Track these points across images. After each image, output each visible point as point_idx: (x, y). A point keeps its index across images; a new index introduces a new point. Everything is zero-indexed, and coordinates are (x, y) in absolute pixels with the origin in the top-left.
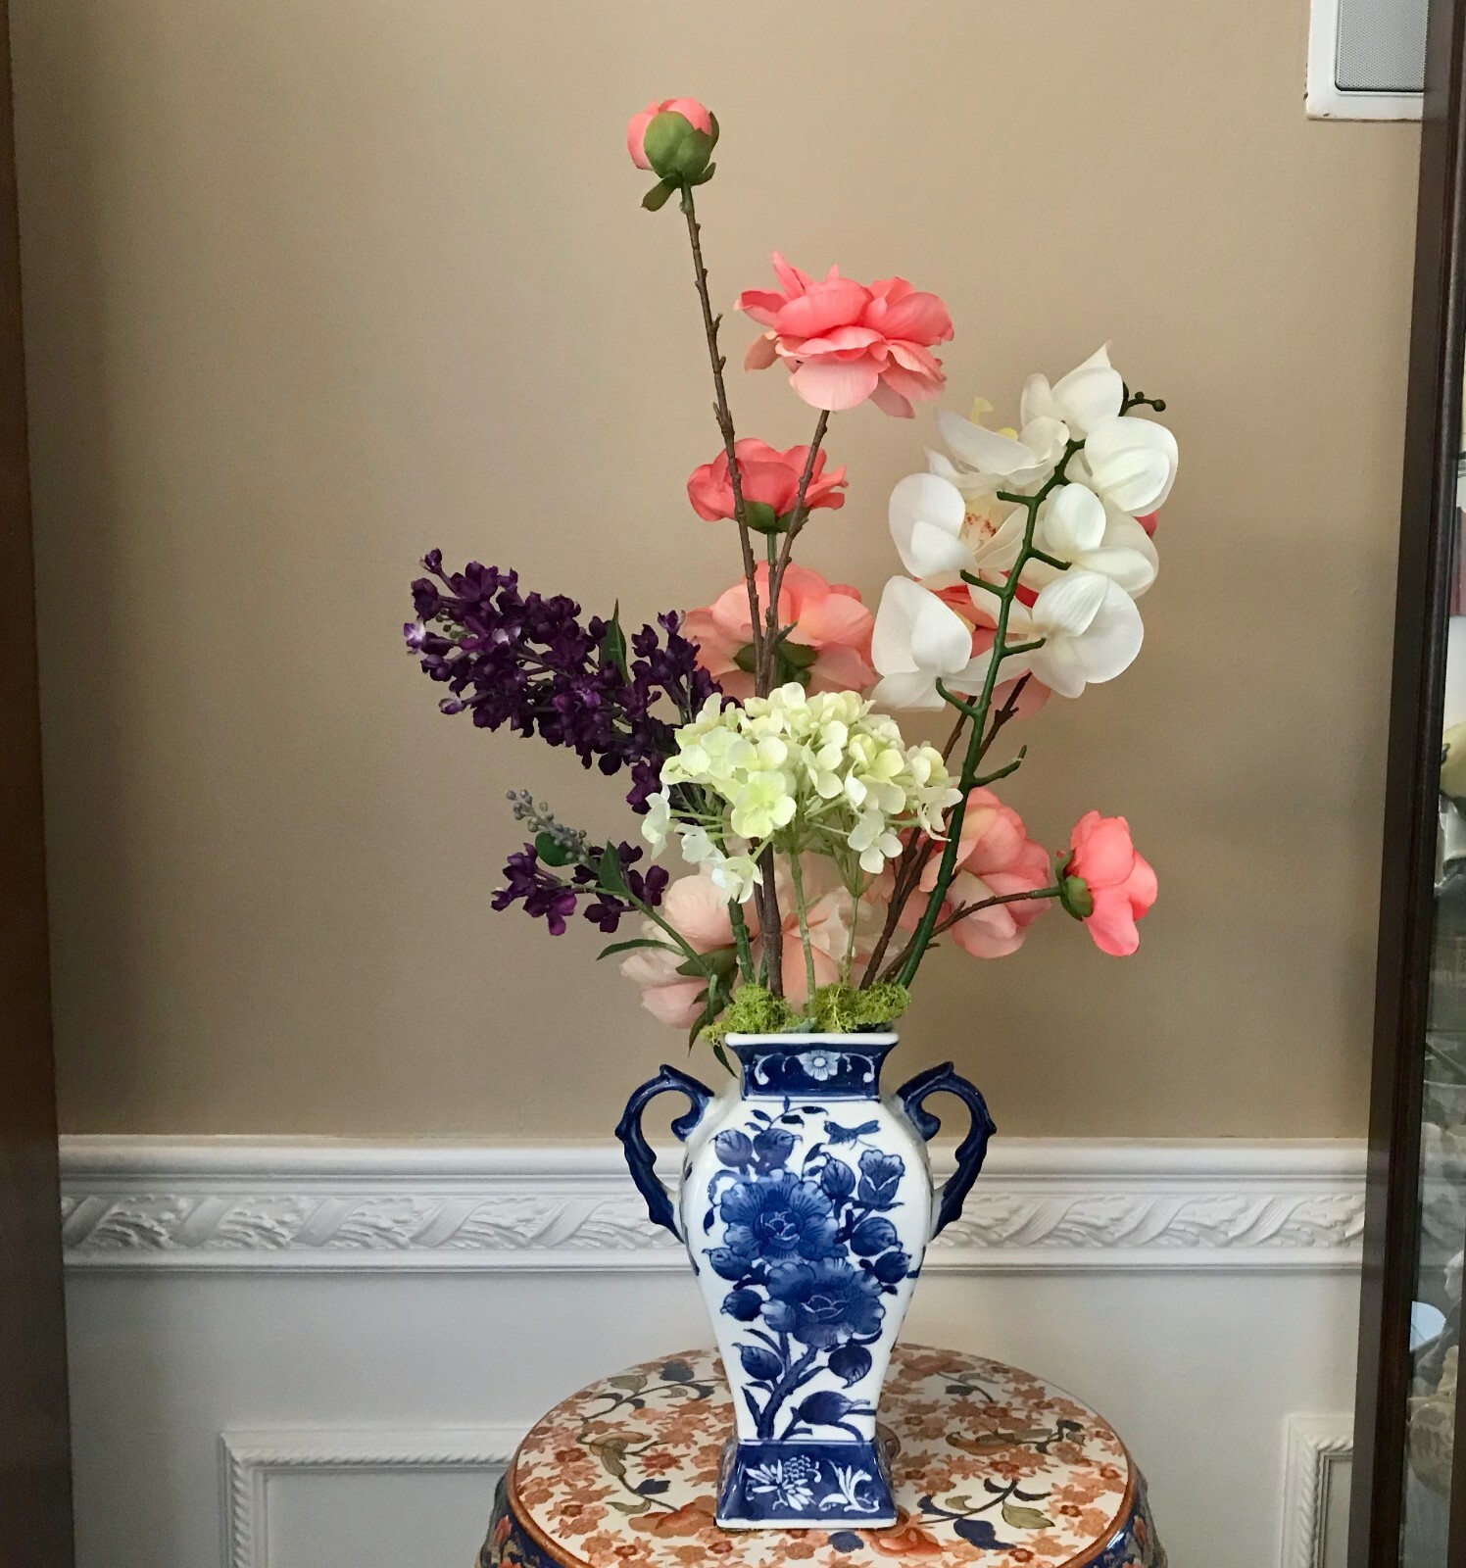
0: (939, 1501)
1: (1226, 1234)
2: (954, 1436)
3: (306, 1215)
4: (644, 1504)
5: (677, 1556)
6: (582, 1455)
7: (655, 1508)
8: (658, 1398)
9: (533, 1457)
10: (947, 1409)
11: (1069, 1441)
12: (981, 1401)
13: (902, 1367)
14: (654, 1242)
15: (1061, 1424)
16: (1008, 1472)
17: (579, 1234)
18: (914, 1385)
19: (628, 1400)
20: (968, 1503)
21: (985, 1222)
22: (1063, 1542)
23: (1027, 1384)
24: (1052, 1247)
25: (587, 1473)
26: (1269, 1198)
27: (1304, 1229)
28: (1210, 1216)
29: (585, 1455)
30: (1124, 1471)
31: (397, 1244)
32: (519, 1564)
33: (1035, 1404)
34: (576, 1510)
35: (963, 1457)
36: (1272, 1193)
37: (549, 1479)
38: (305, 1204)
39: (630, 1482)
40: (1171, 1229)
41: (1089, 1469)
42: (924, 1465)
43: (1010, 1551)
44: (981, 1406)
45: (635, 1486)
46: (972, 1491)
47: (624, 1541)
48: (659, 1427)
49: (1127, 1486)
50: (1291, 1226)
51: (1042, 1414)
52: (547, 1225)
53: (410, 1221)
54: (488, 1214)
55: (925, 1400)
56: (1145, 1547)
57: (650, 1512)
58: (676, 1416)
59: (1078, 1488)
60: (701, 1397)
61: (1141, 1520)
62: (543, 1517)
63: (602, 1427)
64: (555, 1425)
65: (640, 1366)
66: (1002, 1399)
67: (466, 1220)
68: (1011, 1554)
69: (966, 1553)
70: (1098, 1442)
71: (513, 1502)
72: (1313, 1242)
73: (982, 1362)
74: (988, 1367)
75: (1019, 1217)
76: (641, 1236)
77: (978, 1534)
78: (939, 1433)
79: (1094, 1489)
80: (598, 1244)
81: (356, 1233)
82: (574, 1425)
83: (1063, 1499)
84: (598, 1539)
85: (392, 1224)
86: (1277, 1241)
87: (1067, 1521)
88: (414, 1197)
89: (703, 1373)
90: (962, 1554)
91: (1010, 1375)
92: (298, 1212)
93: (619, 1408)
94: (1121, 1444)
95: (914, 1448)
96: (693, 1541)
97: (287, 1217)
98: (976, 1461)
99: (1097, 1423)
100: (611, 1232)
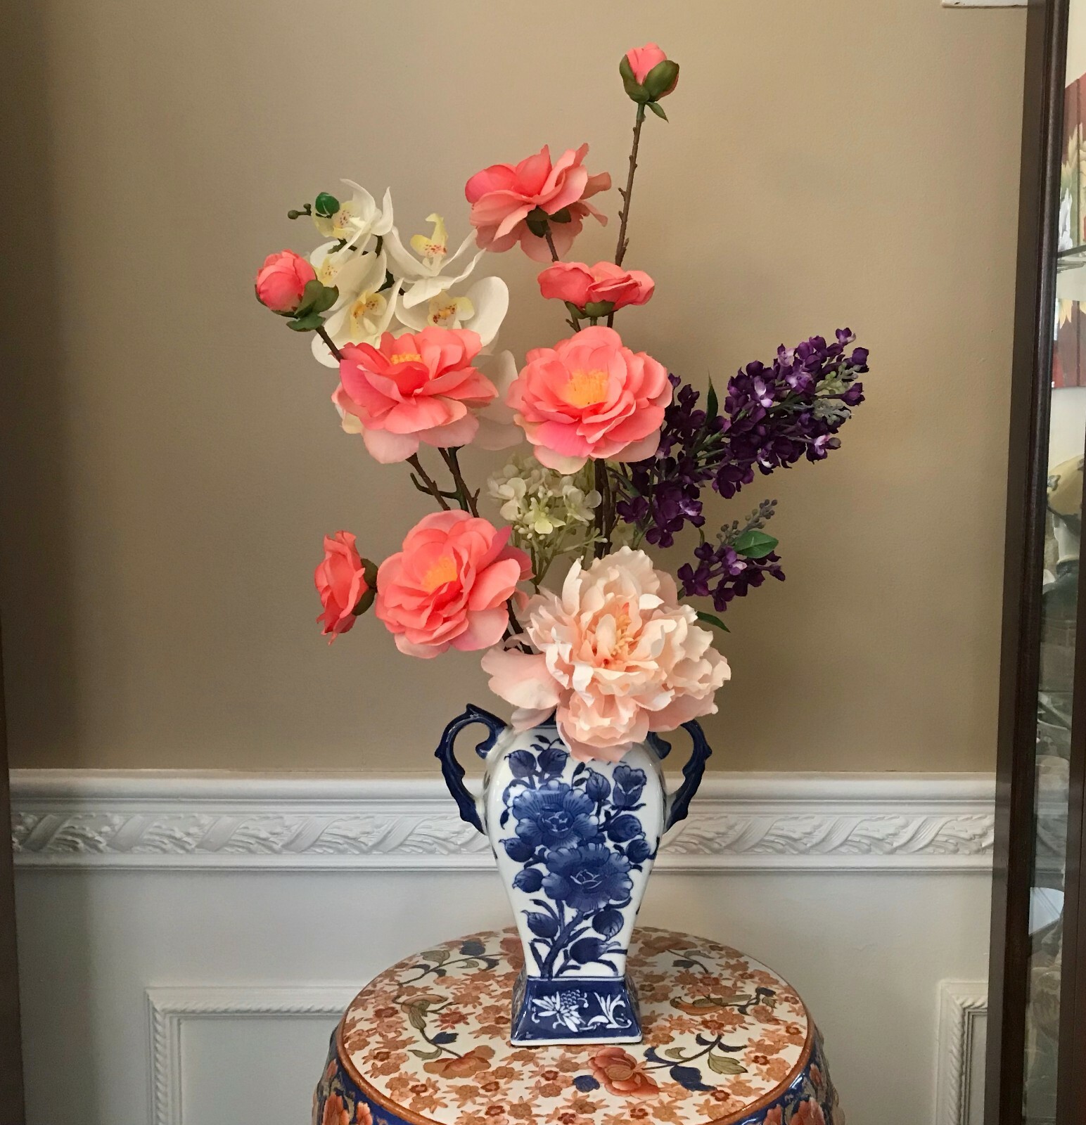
0: (660, 1052)
1: (891, 845)
2: (677, 1000)
3: (206, 828)
4: (437, 1051)
5: (457, 1093)
6: (395, 1012)
7: (445, 1055)
8: (457, 969)
9: (358, 1014)
10: (673, 979)
11: (764, 1005)
12: (700, 972)
13: (642, 945)
14: (463, 849)
15: (759, 991)
16: (715, 1029)
17: (407, 843)
18: (650, 960)
19: (435, 970)
20: (683, 1054)
21: (710, 835)
22: (753, 1085)
23: (736, 959)
24: (761, 854)
25: (397, 1027)
26: (924, 818)
27: (951, 841)
28: (879, 831)
29: (397, 1012)
30: (805, 1028)
31: (271, 848)
32: (341, 1097)
33: (740, 975)
34: (385, 1056)
35: (682, 1016)
36: (926, 813)
37: (368, 1031)
38: (206, 820)
39: (427, 1034)
40: (851, 841)
41: (777, 1027)
42: (652, 1023)
43: (712, 1092)
44: (699, 976)
45: (431, 1037)
46: (686, 1043)
47: (419, 1081)
48: (455, 991)
49: (806, 1040)
50: (940, 838)
51: (745, 983)
52: (381, 837)
53: (282, 833)
54: (341, 828)
55: (658, 971)
56: (819, 1088)
57: (440, 1058)
58: (468, 982)
59: (768, 1042)
60: (488, 968)
61: (816, 1067)
62: (359, 1062)
63: (415, 990)
64: (378, 988)
65: (446, 943)
66: (715, 971)
67: (322, 832)
68: (713, 1095)
69: (677, 1093)
70: (786, 1005)
71: (340, 1049)
72: (958, 850)
73: (704, 942)
74: (708, 945)
75: (735, 831)
76: (452, 845)
77: (688, 1078)
78: (666, 998)
79: (781, 1043)
80: (421, 851)
81: (242, 841)
82: (392, 989)
83: (757, 1051)
84: (399, 1079)
85: (270, 836)
86: (930, 849)
87: (757, 1068)
88: (286, 816)
89: (493, 948)
90: (674, 1095)
91: (723, 952)
92: (200, 826)
93: (426, 976)
94: (804, 1006)
95: (645, 1009)
96: (469, 1082)
97: (193, 830)
98: (691, 1019)
99: (786, 990)
100: (430, 841)
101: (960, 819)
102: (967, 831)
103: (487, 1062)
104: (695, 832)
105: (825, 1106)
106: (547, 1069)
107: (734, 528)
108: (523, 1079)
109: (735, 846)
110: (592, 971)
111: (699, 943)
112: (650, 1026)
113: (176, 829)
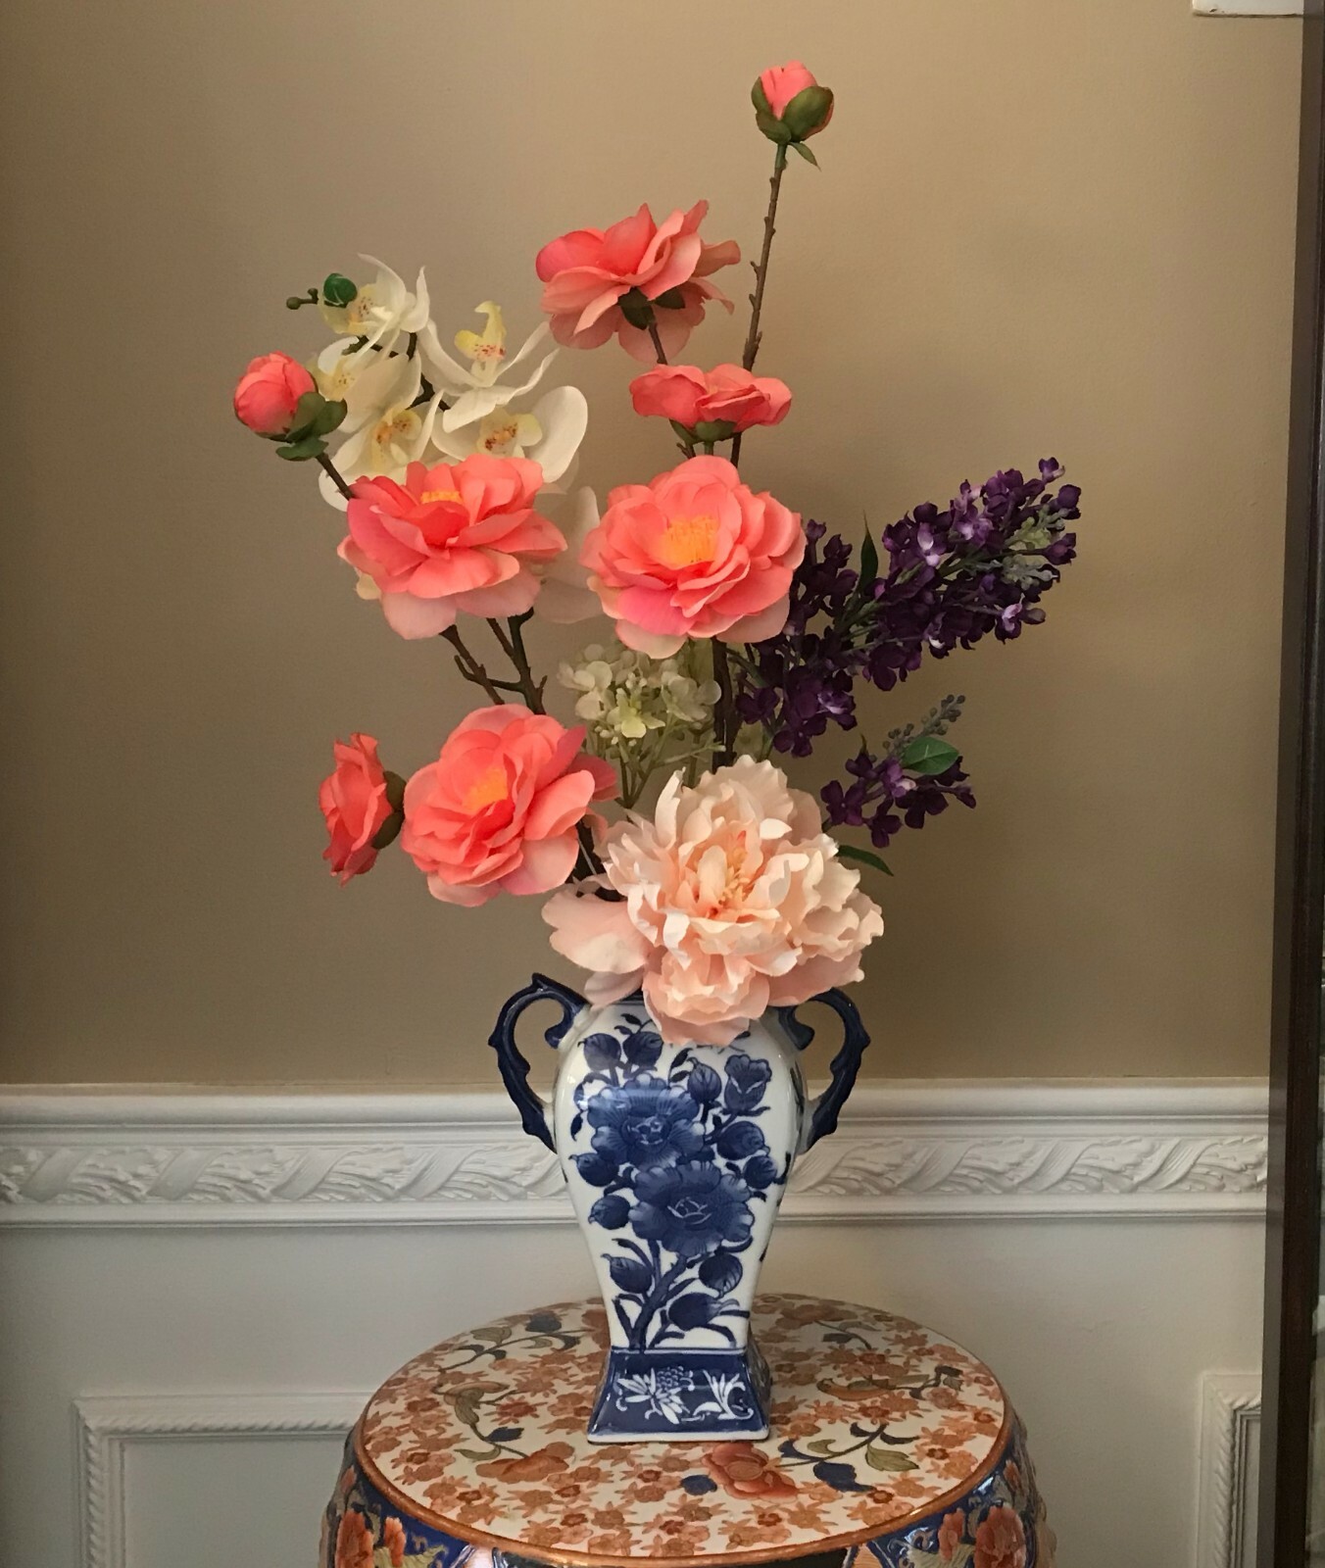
0: (802, 1445)
1: (1132, 1179)
2: (826, 1382)
3: (162, 1167)
4: (494, 1451)
5: (522, 1500)
6: (435, 1404)
7: (505, 1455)
8: (522, 1350)
9: (385, 1407)
10: (822, 1356)
11: (946, 1387)
12: (858, 1349)
13: (780, 1316)
14: (529, 1193)
15: (939, 1370)
16: (877, 1416)
17: (450, 1185)
18: (791, 1333)
19: (490, 1351)
20: (831, 1447)
21: (877, 1169)
22: (926, 1484)
23: (910, 1332)
24: (949, 1194)
25: (439, 1423)
26: (1176, 1140)
27: (1214, 1173)
28: (1113, 1160)
29: (438, 1404)
30: (1000, 1415)
31: (255, 1195)
32: (361, 1514)
33: (914, 1351)
34: (423, 1458)
35: (833, 1402)
36: (1180, 1135)
37: (398, 1428)
38: (162, 1155)
39: (480, 1430)
40: (1074, 1174)
41: (963, 1413)
42: (790, 1410)
43: (870, 1492)
44: (858, 1353)
45: (486, 1433)
46: (839, 1436)
47: (469, 1486)
48: (519, 1377)
49: (1001, 1431)
50: (1198, 1170)
51: (920, 1361)
52: (414, 1176)
53: (271, 1173)
54: (353, 1164)
55: (801, 1347)
56: (1017, 1491)
57: (498, 1458)
58: (537, 1365)
59: (948, 1432)
60: (565, 1348)
61: (1014, 1464)
62: (387, 1466)
63: (462, 1377)
64: (409, 1376)
65: (506, 1319)
66: (880, 1346)
67: (329, 1171)
68: (870, 1496)
69: (821, 1494)
70: (976, 1387)
71: (359, 1452)
72: (1223, 1186)
73: (866, 1311)
74: (872, 1315)
75: (914, 1162)
76: (515, 1187)
77: (838, 1477)
78: (811, 1379)
79: (966, 1433)
80: (469, 1196)
81: (215, 1186)
82: (431, 1375)
83: (932, 1443)
84: (443, 1484)
85: (254, 1176)
86: (1185, 1186)
87: (932, 1463)
88: (277, 1148)
89: (571, 1324)
90: (819, 1497)
91: (893, 1323)
92: (153, 1163)
93: (478, 1359)
94: (1001, 1388)
95: (780, 1395)
96: (540, 1486)
97: (142, 1170)
98: (845, 1406)
99: (978, 1369)
100: (484, 1183)
101: (1226, 1142)
102: (1235, 1160)
103: (563, 1462)
104: (860, 1164)
105: (1024, 1517)
106: (645, 1468)
107: (907, 733)
108: (612, 1482)
109: (914, 1183)
110: (699, 1340)
111: (860, 1313)
112: (789, 1415)
113: (119, 1169)
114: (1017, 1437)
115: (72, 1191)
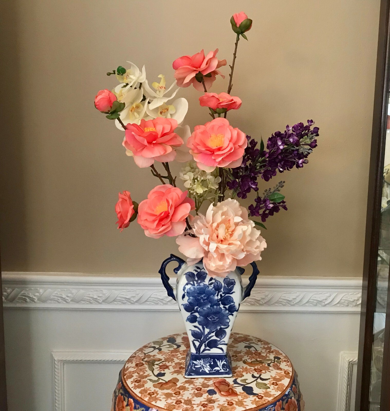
0: (239, 381)
1: (325, 303)
2: (245, 361)
3: (74, 294)
4: (158, 380)
5: (165, 395)
7: (161, 381)
8: (166, 348)
9: (129, 365)
10: (244, 353)
11: (277, 363)
12: (254, 350)
13: (233, 340)
14: (169, 302)
15: (275, 358)
16: (259, 372)
17: (148, 300)
18: (236, 345)
19: (157, 349)
20: (247, 381)
21: (259, 299)
22: (272, 393)
23: (267, 345)
24: (277, 306)
25: (144, 370)
26: (336, 294)
27: (346, 302)
28: (320, 298)
29: (143, 364)
30: (291, 372)
31: (98, 302)
32: (123, 396)
33: (268, 351)
34: (139, 381)
35: (247, 367)
36: (338, 292)
37: (133, 372)
38: (74, 291)
39: (154, 373)
41: (281, 371)
42: (236, 369)
43: (257, 396)
44: (254, 352)
45: (156, 374)
46: (248, 377)
47: (151, 390)
48: (165, 357)
49: (292, 376)
50: (342, 301)
51: (270, 355)
52: (139, 298)
53: (102, 296)
54: (123, 295)
55: (239, 350)
56: (296, 394)
57: (159, 382)
58: (170, 353)
59: (277, 377)
60: (177, 348)
61: (295, 386)
62: (130, 383)
63: (149, 356)
65: (162, 338)
66: (259, 350)
67: (117, 296)
68: (257, 397)
69: (244, 396)
70: (285, 363)
71: (123, 378)
72: (348, 305)
73: (255, 339)
75: (268, 297)
76: (165, 302)
77: (248, 391)
78: (241, 360)
79: (282, 377)
80: (153, 303)
81: (88, 299)
82: (142, 356)
83: (273, 380)
84: (144, 390)
85: (97, 297)
86: (338, 305)
87: (274, 387)
88: (103, 290)
89: (179, 340)
90: (243, 397)
91: (263, 343)
92: (72, 293)
93: (154, 351)
94: (291, 363)
95: (234, 364)
96: (169, 391)
97: (69, 295)
98: (250, 368)
99: (285, 357)
100: (157, 300)
101: (349, 294)
102: (352, 299)
103: (176, 384)
104: (254, 298)
105: (298, 400)
106: (198, 387)
107: (269, 191)
108: (189, 391)
109: (268, 303)
110: (214, 351)
112: (235, 371)
113: (63, 294)
114: (295, 377)
115: (51, 300)
